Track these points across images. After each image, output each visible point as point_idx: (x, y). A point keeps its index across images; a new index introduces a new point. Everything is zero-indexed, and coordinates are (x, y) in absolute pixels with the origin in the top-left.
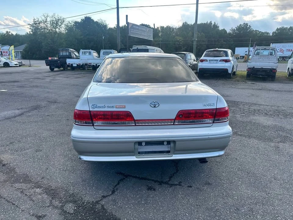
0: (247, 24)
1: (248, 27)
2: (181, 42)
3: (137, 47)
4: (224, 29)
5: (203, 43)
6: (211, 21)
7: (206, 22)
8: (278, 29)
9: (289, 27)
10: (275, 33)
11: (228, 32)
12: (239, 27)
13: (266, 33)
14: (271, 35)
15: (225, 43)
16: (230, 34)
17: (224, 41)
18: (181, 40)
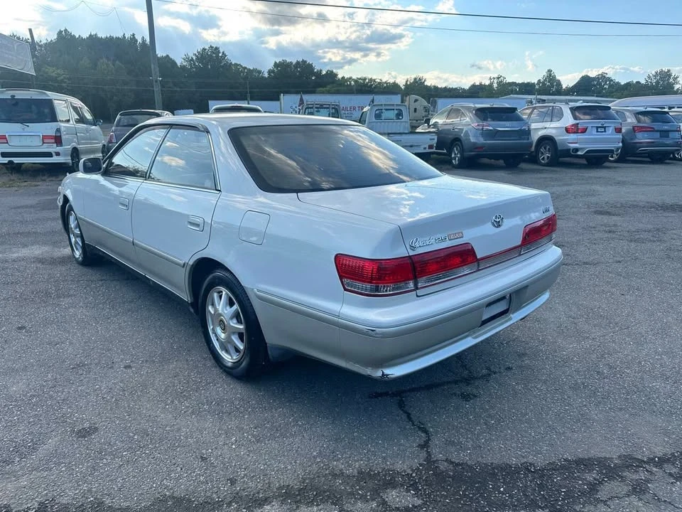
0: (217, 48)
1: (220, 55)
2: (62, 81)
3: (12, 93)
4: (168, 56)
5: (126, 87)
6: (134, 35)
7: (120, 36)
8: (276, 65)
9: (294, 62)
10: (273, 71)
11: (179, 64)
12: (202, 55)
13: (255, 70)
14: (266, 75)
15: (178, 89)
16: (183, 67)
17: (175, 85)
18: (62, 77)
